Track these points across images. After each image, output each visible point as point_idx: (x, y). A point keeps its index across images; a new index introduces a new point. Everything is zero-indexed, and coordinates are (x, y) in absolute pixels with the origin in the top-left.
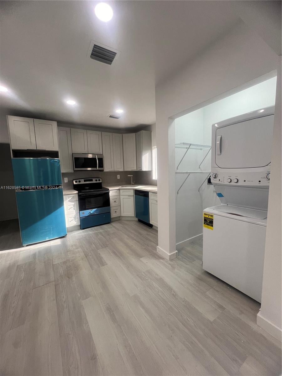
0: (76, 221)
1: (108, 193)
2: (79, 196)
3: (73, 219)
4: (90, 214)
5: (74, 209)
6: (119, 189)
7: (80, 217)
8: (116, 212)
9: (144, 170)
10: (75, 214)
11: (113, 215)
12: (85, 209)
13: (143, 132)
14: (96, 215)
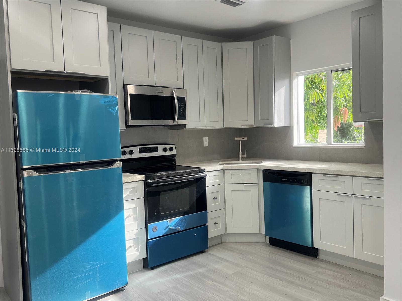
0: (137, 250)
1: (203, 179)
2: (147, 185)
3: (133, 244)
4: (167, 229)
5: (135, 219)
6: (223, 170)
7: (147, 239)
8: (216, 223)
9: (276, 126)
10: (137, 231)
11: (212, 232)
12: (159, 218)
13: (276, 39)
14: (180, 231)
